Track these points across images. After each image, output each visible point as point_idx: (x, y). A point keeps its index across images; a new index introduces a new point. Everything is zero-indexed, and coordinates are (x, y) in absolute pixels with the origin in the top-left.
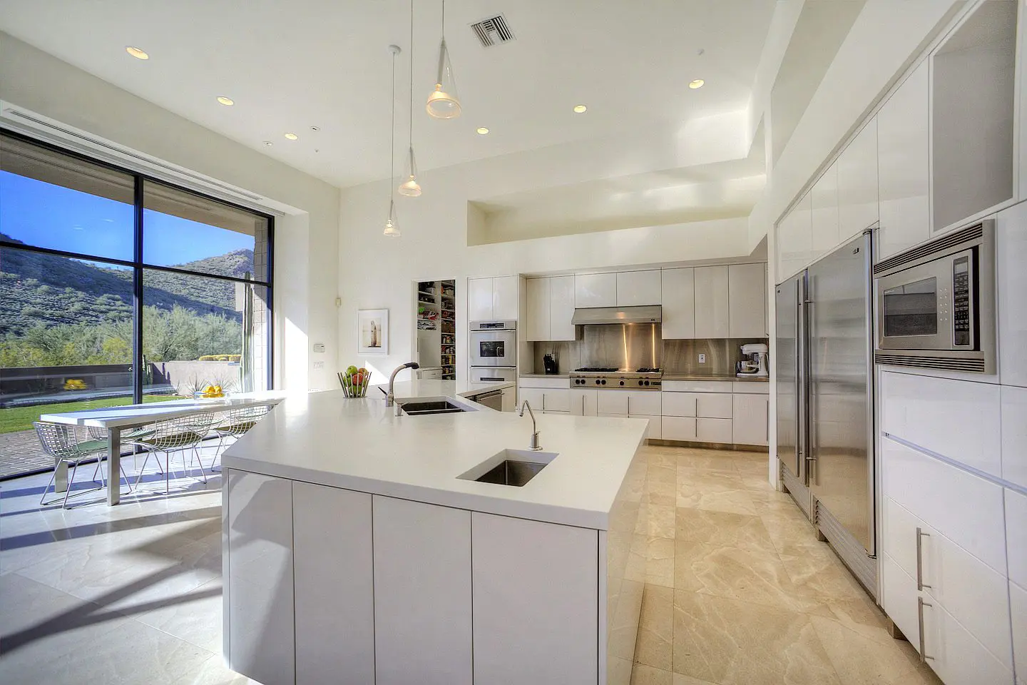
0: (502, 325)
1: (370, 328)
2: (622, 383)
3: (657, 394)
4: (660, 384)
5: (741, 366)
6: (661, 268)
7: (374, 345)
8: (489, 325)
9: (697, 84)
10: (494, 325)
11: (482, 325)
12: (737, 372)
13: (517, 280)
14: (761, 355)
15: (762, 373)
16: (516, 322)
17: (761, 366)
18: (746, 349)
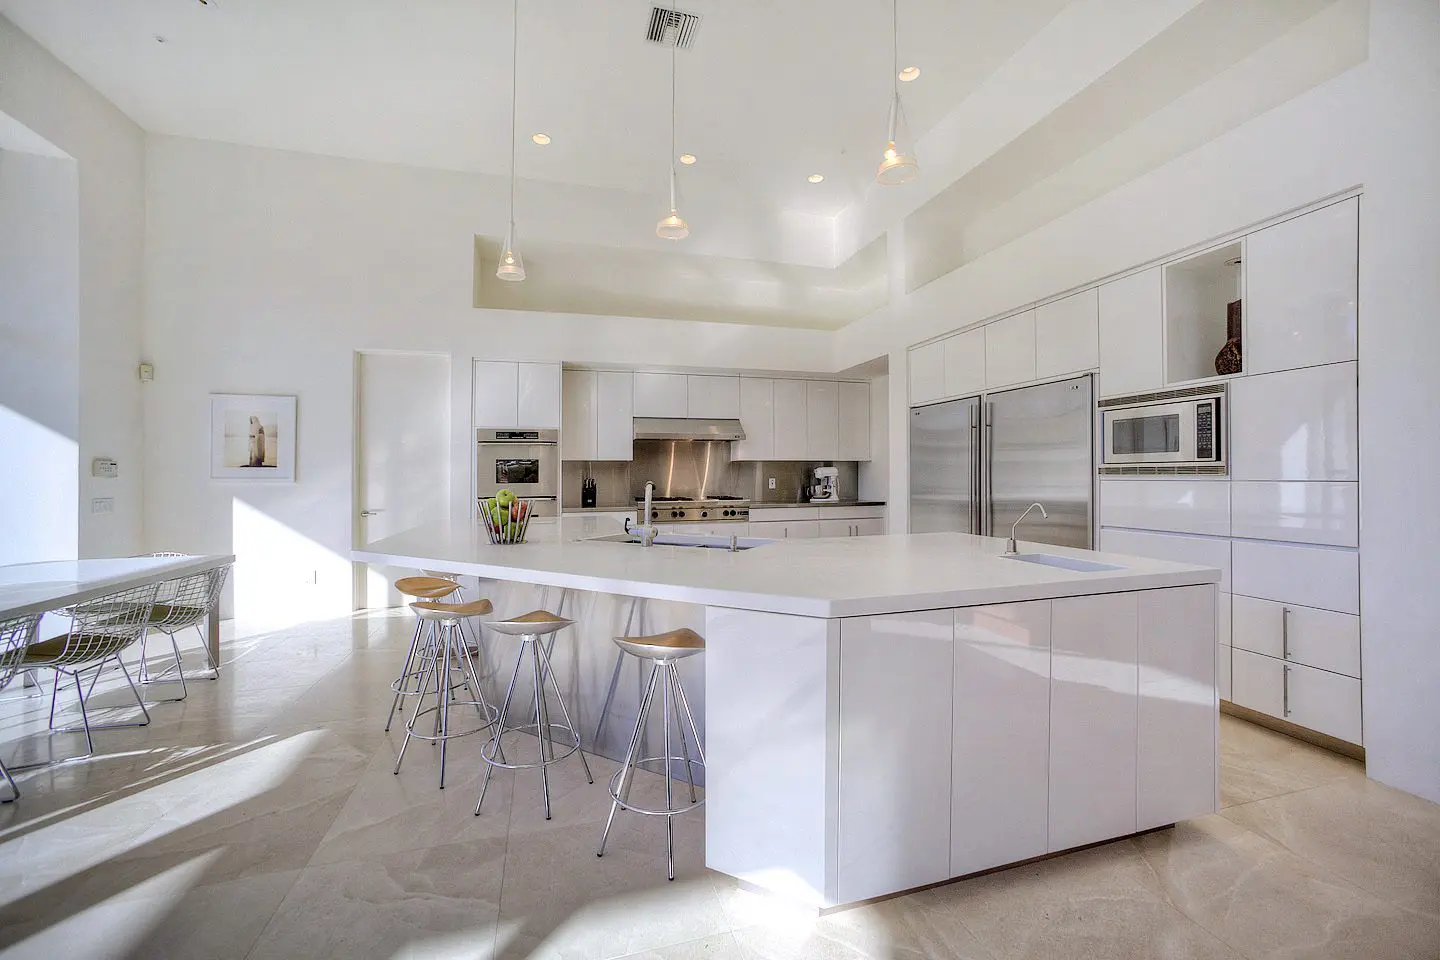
0: (535, 434)
1: (247, 430)
2: (705, 515)
3: (746, 524)
4: (747, 513)
5: (815, 491)
6: (738, 375)
7: (258, 462)
8: (512, 435)
9: (817, 179)
10: (521, 434)
11: (499, 434)
12: (806, 498)
13: (558, 370)
14: (833, 479)
15: (834, 498)
16: (556, 431)
17: (833, 490)
18: (820, 473)
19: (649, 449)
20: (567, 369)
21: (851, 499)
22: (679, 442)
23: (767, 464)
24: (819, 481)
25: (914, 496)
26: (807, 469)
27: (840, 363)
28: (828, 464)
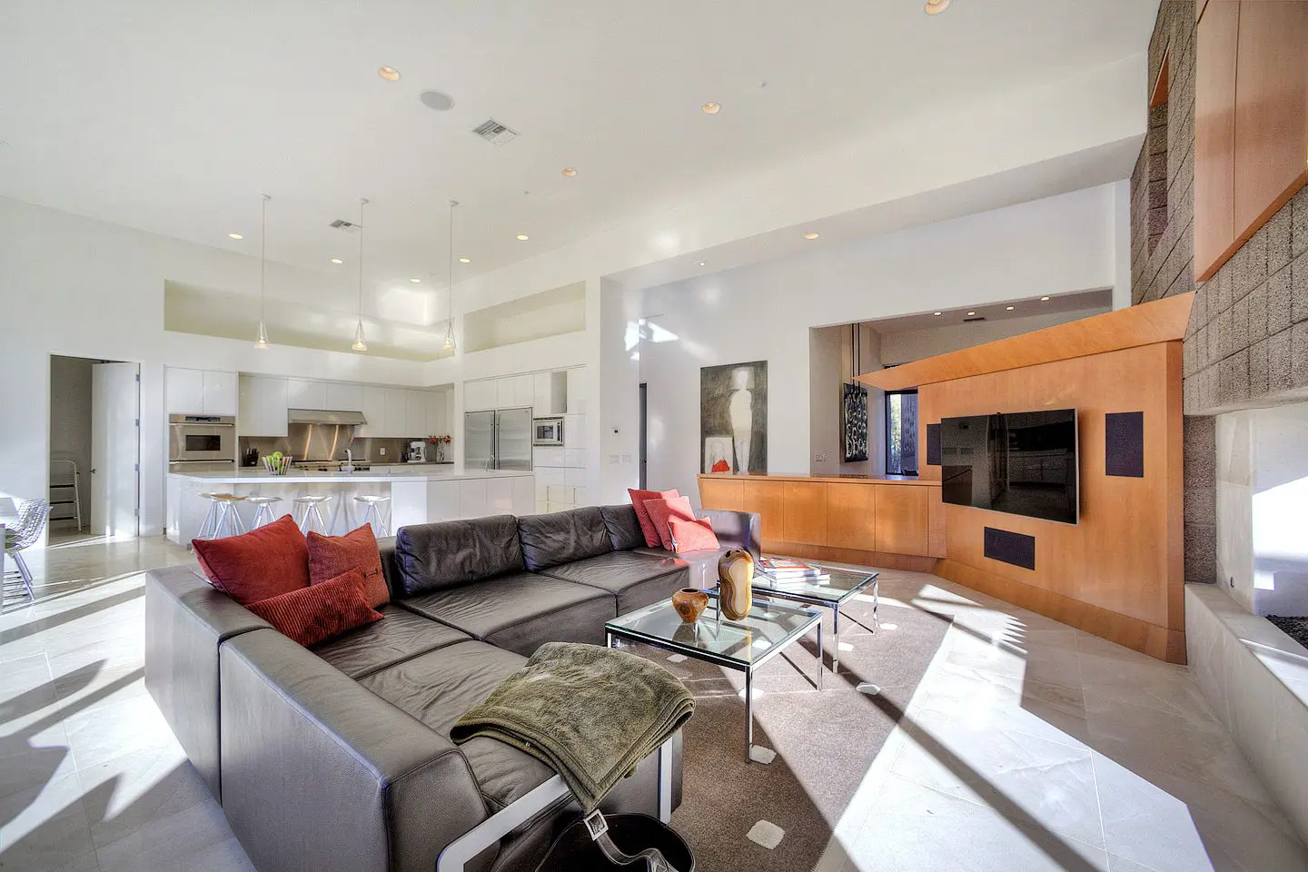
0: (218, 419)
5: (410, 456)
6: (362, 385)
8: (198, 418)
10: (206, 418)
11: (188, 418)
12: (405, 460)
13: (235, 378)
14: (422, 449)
15: (423, 460)
16: (233, 418)
17: (422, 455)
18: (414, 445)
19: (297, 429)
20: (243, 377)
21: (431, 460)
22: (314, 425)
23: (374, 439)
24: (413, 450)
25: (468, 460)
26: (407, 443)
27: (427, 383)
28: (419, 440)
